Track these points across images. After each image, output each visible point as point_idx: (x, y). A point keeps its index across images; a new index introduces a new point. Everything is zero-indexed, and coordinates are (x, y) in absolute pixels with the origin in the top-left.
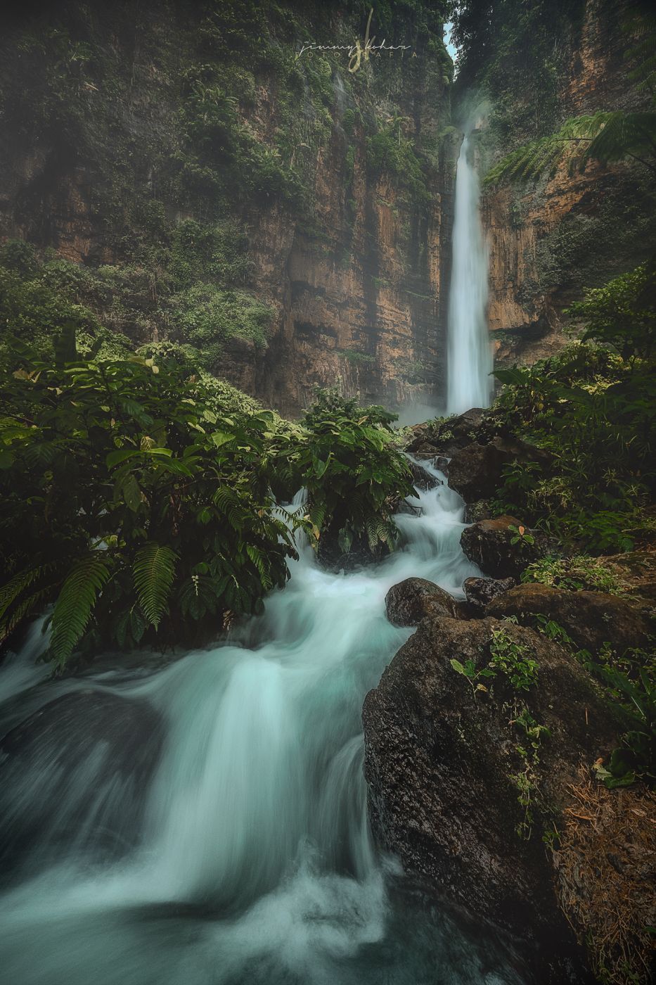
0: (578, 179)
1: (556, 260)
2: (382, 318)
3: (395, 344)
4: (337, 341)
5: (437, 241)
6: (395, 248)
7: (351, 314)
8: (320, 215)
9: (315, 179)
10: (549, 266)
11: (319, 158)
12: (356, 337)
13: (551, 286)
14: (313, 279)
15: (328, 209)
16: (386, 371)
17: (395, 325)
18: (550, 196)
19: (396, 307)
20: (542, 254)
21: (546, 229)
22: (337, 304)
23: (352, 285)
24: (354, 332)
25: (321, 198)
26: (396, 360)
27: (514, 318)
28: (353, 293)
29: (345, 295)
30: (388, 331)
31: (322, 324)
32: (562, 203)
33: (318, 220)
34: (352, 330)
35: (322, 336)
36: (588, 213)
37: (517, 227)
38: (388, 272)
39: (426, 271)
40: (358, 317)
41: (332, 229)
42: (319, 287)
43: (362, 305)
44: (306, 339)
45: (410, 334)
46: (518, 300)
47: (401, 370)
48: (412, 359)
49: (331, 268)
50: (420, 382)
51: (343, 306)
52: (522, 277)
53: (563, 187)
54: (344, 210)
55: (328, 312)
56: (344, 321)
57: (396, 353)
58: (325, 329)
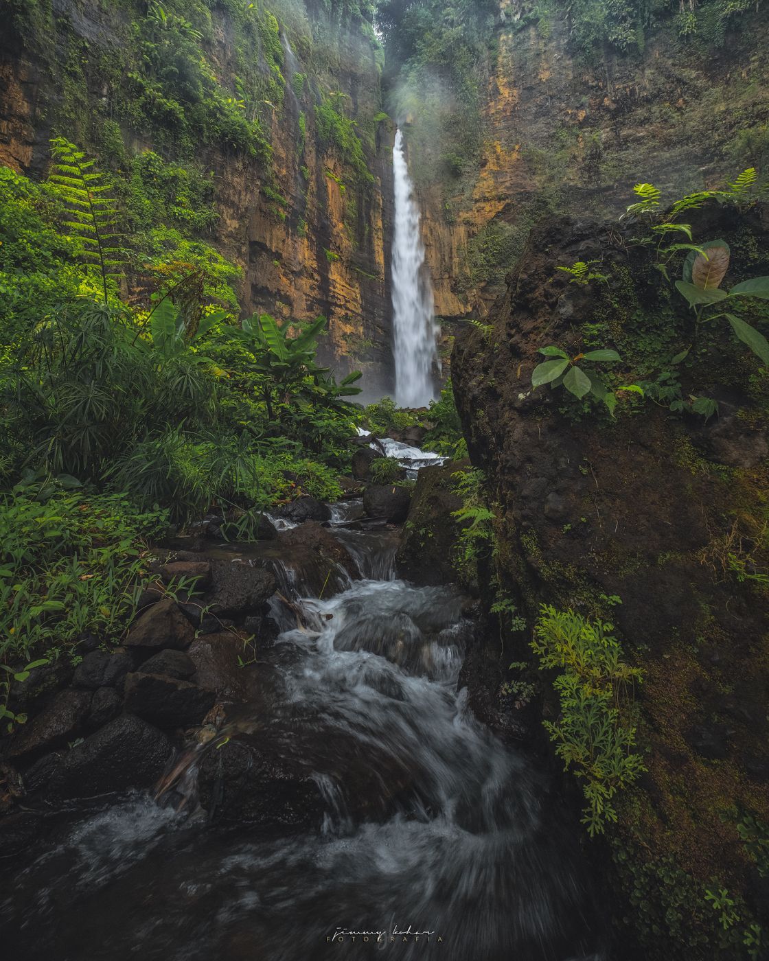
0: (500, 190)
1: (485, 258)
2: (334, 292)
3: (346, 319)
4: (292, 310)
5: (380, 224)
6: (343, 223)
7: (305, 283)
8: (277, 177)
9: (271, 138)
10: (479, 263)
11: (274, 117)
12: (310, 309)
13: (481, 281)
14: (271, 243)
15: (284, 172)
16: (338, 346)
17: (346, 301)
18: (477, 201)
19: (346, 283)
20: (472, 252)
21: (475, 229)
22: (293, 272)
23: (306, 255)
24: (309, 303)
25: (277, 158)
26: (349, 336)
27: (451, 307)
28: (308, 263)
29: (300, 264)
30: (340, 306)
31: (279, 290)
32: (487, 209)
33: (276, 181)
34: (306, 300)
35: (278, 303)
36: (508, 221)
37: (451, 223)
38: (339, 247)
39: (371, 252)
40: (312, 288)
41: (288, 193)
42: (277, 252)
43: (316, 276)
44: (262, 304)
45: (359, 311)
46: (454, 290)
47: (353, 346)
48: (363, 337)
49: (288, 233)
50: (369, 360)
51: (298, 274)
52: (456, 270)
53: (487, 195)
54: (298, 175)
55: (284, 279)
56: (298, 290)
57: (348, 329)
58: (280, 295)
